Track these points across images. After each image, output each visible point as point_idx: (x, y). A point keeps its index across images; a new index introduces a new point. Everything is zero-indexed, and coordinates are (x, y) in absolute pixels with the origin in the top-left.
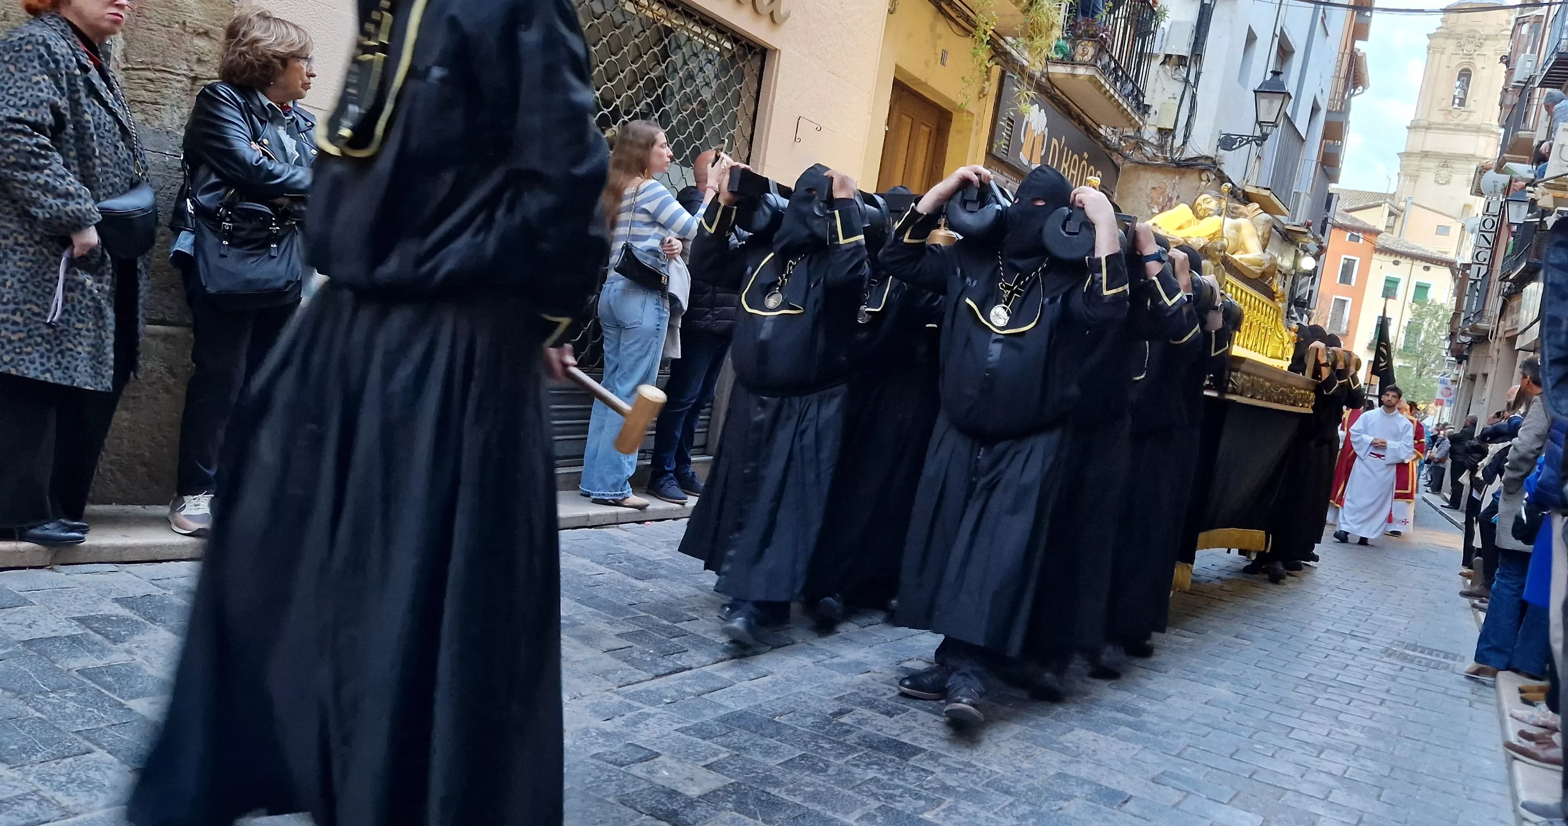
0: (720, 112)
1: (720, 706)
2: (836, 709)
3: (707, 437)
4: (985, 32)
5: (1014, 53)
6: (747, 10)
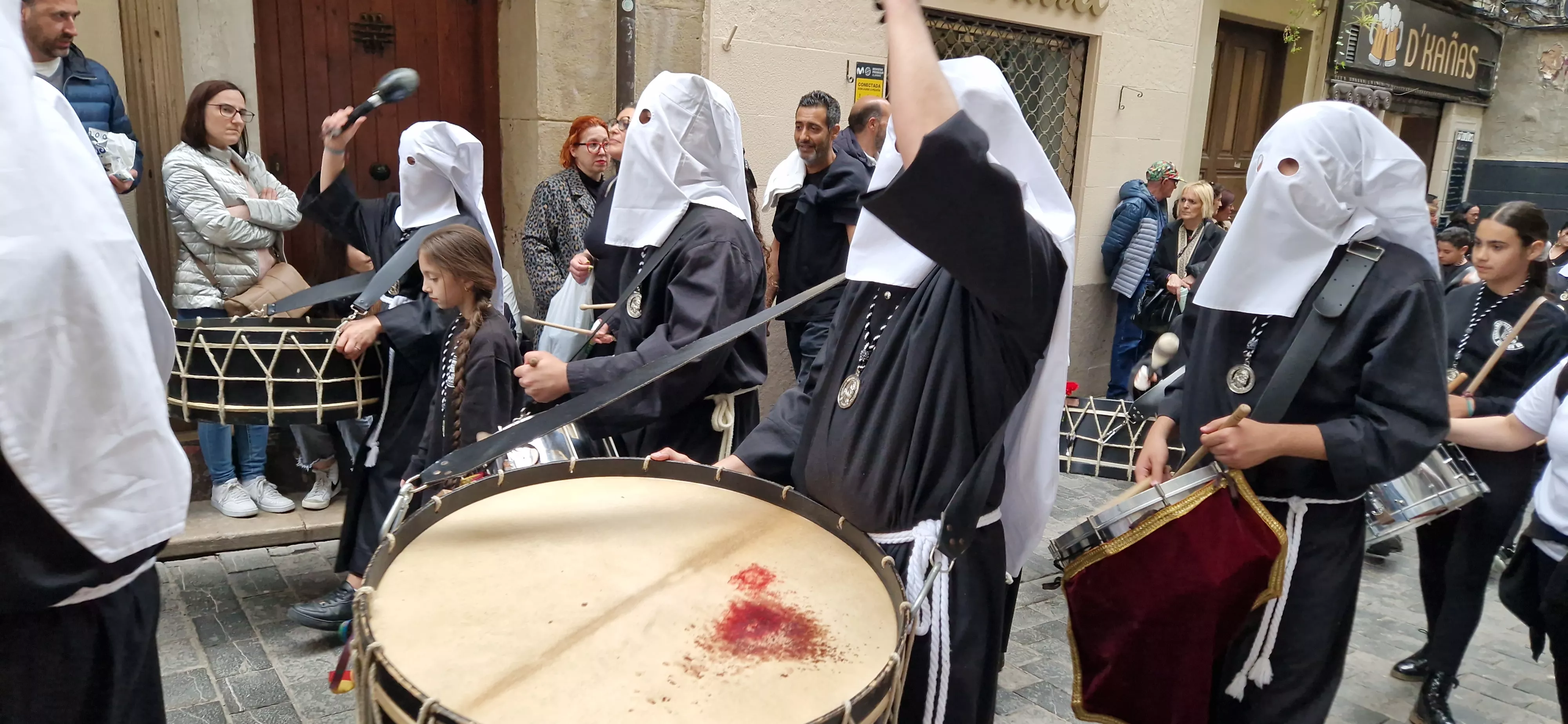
0: (1050, 101)
6: (1068, 13)
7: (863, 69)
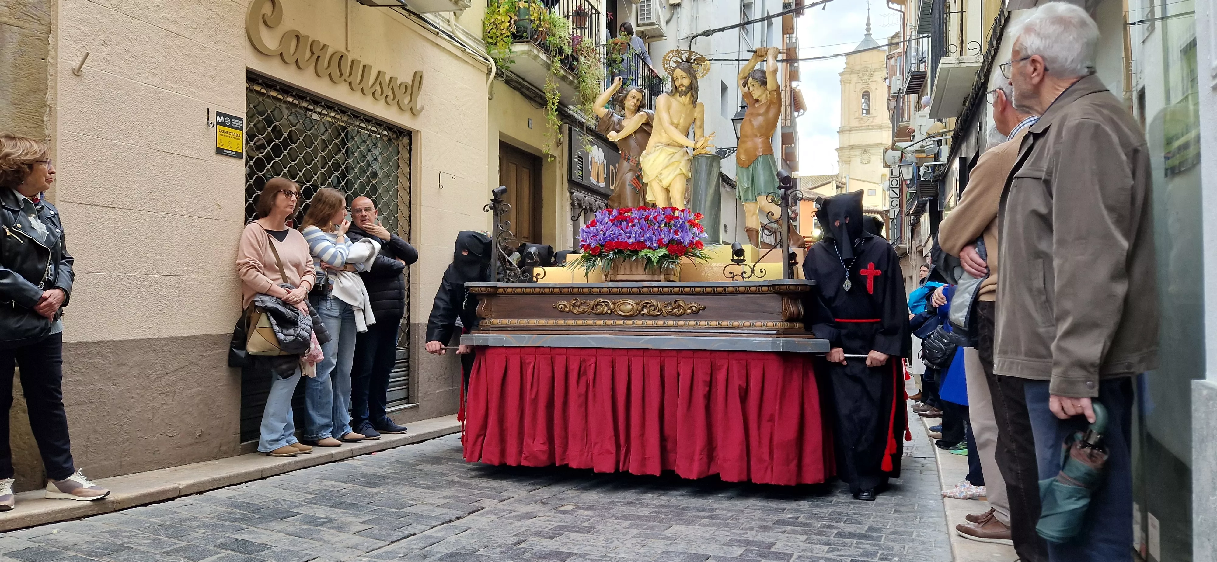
0: (387, 176)
1: (437, 552)
2: (515, 541)
3: (408, 391)
4: (553, 104)
5: (575, 115)
6: (394, 109)
7: (222, 118)
